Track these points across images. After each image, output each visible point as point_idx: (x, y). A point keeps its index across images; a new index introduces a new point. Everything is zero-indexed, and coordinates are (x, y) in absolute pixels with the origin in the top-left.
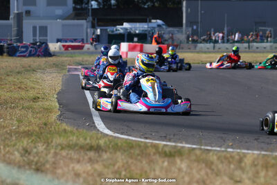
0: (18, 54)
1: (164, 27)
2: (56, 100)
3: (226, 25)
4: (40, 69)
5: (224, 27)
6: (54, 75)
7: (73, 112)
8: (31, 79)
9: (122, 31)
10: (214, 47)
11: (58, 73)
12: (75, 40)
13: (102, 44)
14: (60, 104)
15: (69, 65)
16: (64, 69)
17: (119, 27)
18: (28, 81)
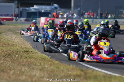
1: (59, 8)
3: (99, 8)
4: (3, 33)
5: (98, 9)
9: (33, 11)
10: (93, 21)
12: (8, 15)
13: (23, 17)
17: (32, 8)
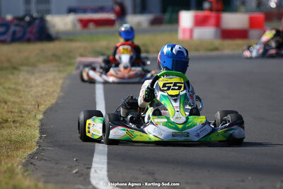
2: (38, 124)
4: (27, 65)
6: (50, 76)
7: (60, 146)
13: (150, 12)
14: (42, 132)
15: (82, 56)
16: (70, 64)
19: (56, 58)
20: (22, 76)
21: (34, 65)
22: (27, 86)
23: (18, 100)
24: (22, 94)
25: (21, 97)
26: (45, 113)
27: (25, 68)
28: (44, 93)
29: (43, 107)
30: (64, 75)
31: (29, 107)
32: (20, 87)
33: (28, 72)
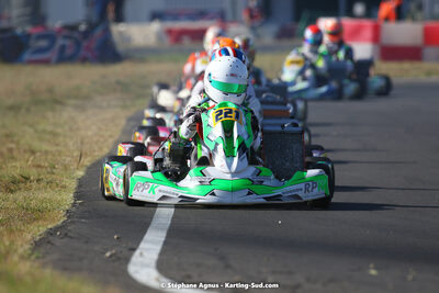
0: (27, 56)
8: (41, 127)
11: (125, 107)
18: (31, 130)
19: (123, 87)
20: (67, 113)
21: (87, 98)
22: (71, 129)
23: (53, 149)
24: (61, 139)
25: (57, 145)
26: (89, 168)
27: (73, 102)
28: (95, 139)
29: (89, 159)
30: (130, 113)
31: (68, 159)
32: (59, 130)
33: (76, 107)
